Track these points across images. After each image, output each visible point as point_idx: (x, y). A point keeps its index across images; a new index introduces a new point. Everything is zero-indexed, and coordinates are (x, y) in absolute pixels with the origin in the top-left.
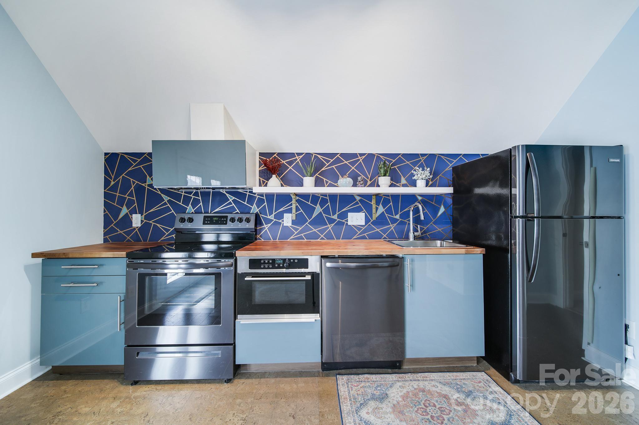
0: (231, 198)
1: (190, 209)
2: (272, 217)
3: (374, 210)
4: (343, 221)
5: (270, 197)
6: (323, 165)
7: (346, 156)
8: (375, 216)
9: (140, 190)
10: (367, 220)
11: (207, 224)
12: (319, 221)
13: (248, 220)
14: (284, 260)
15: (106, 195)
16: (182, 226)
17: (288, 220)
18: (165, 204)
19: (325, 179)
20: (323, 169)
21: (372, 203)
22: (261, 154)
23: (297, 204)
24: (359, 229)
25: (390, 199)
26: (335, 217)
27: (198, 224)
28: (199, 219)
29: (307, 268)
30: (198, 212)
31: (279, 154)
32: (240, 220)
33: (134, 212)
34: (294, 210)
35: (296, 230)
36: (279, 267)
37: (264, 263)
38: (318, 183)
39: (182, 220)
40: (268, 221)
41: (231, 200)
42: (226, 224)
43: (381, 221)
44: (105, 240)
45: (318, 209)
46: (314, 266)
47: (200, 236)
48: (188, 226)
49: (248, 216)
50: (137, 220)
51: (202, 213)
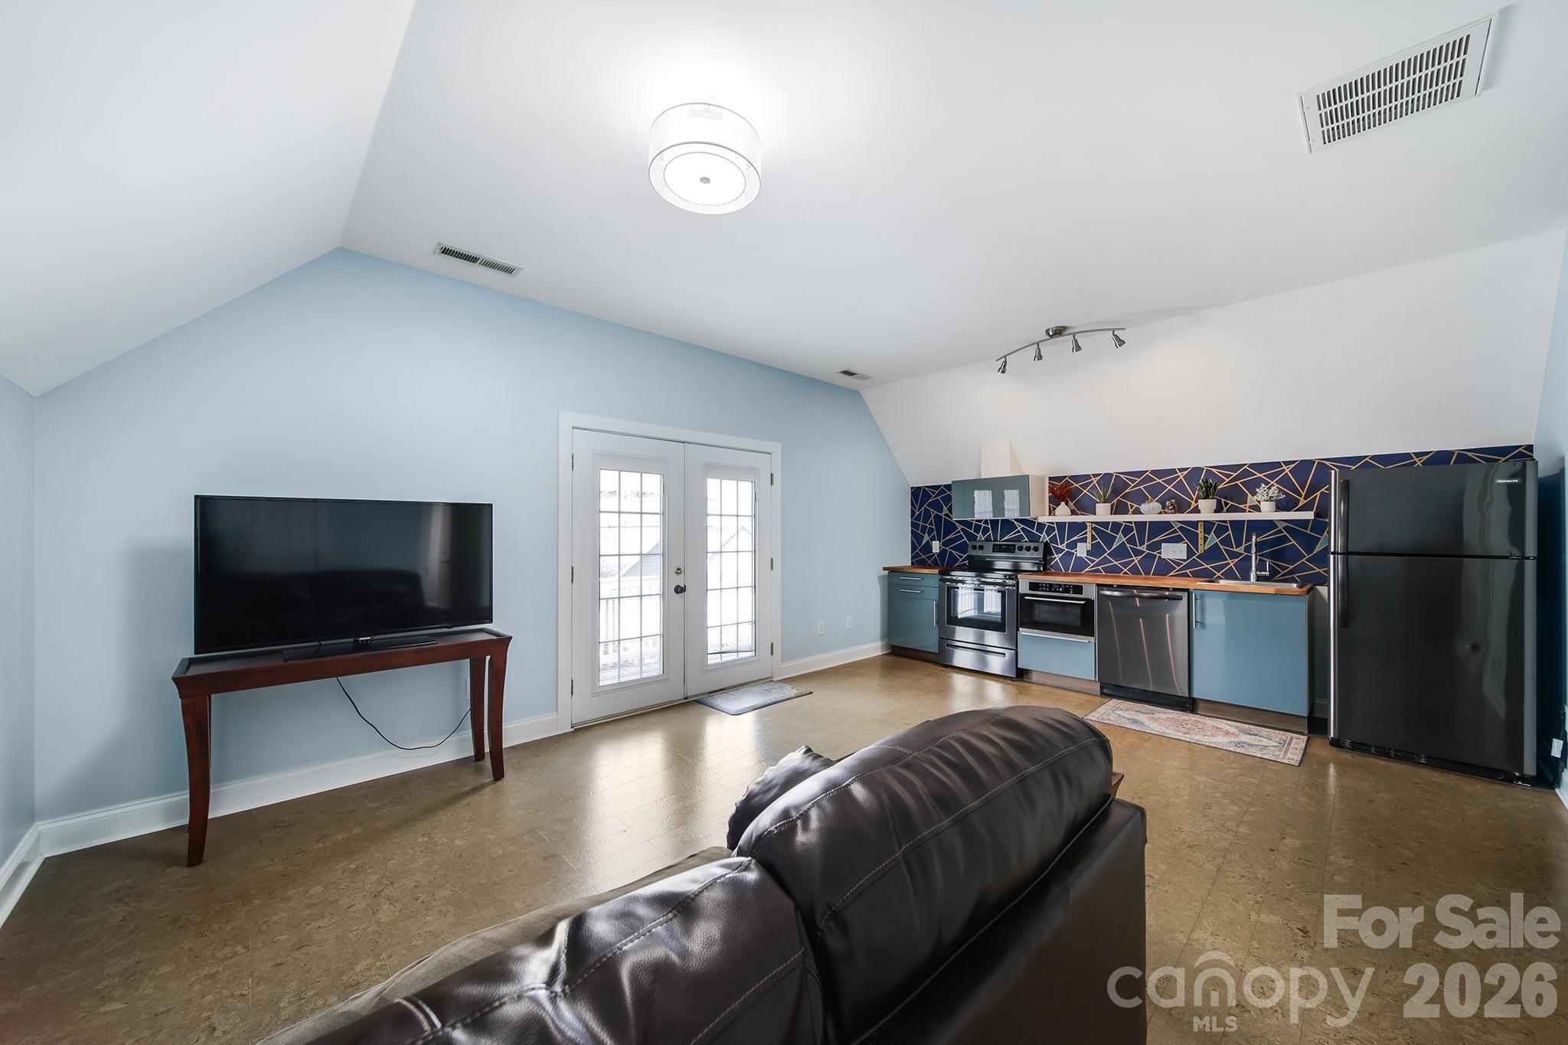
0: (1020, 526)
1: (980, 536)
2: (1063, 546)
3: (1201, 541)
4: (1155, 553)
5: (1061, 526)
6: (1127, 486)
7: (1158, 473)
8: (1201, 550)
9: (938, 518)
10: (1190, 553)
11: (997, 552)
12: (1121, 553)
13: (1036, 549)
14: (1060, 586)
15: (913, 525)
16: (974, 553)
17: (1082, 550)
18: (959, 532)
19: (1129, 503)
20: (1127, 491)
21: (1199, 532)
22: (1050, 478)
23: (1094, 533)
24: (1178, 564)
25: (1227, 526)
26: (1144, 548)
27: (987, 552)
28: (989, 546)
29: (1082, 594)
30: (988, 540)
31: (1071, 477)
32: (1028, 549)
33: (933, 539)
34: (1089, 540)
35: (1092, 561)
36: (1055, 591)
37: (1042, 586)
38: (1117, 510)
39: (974, 547)
40: (1059, 551)
41: (1019, 529)
42: (1014, 552)
43: (1212, 554)
44: (913, 563)
45: (1120, 539)
46: (1090, 592)
47: (991, 563)
48: (980, 553)
49: (1036, 544)
50: (936, 546)
51: (991, 541)
